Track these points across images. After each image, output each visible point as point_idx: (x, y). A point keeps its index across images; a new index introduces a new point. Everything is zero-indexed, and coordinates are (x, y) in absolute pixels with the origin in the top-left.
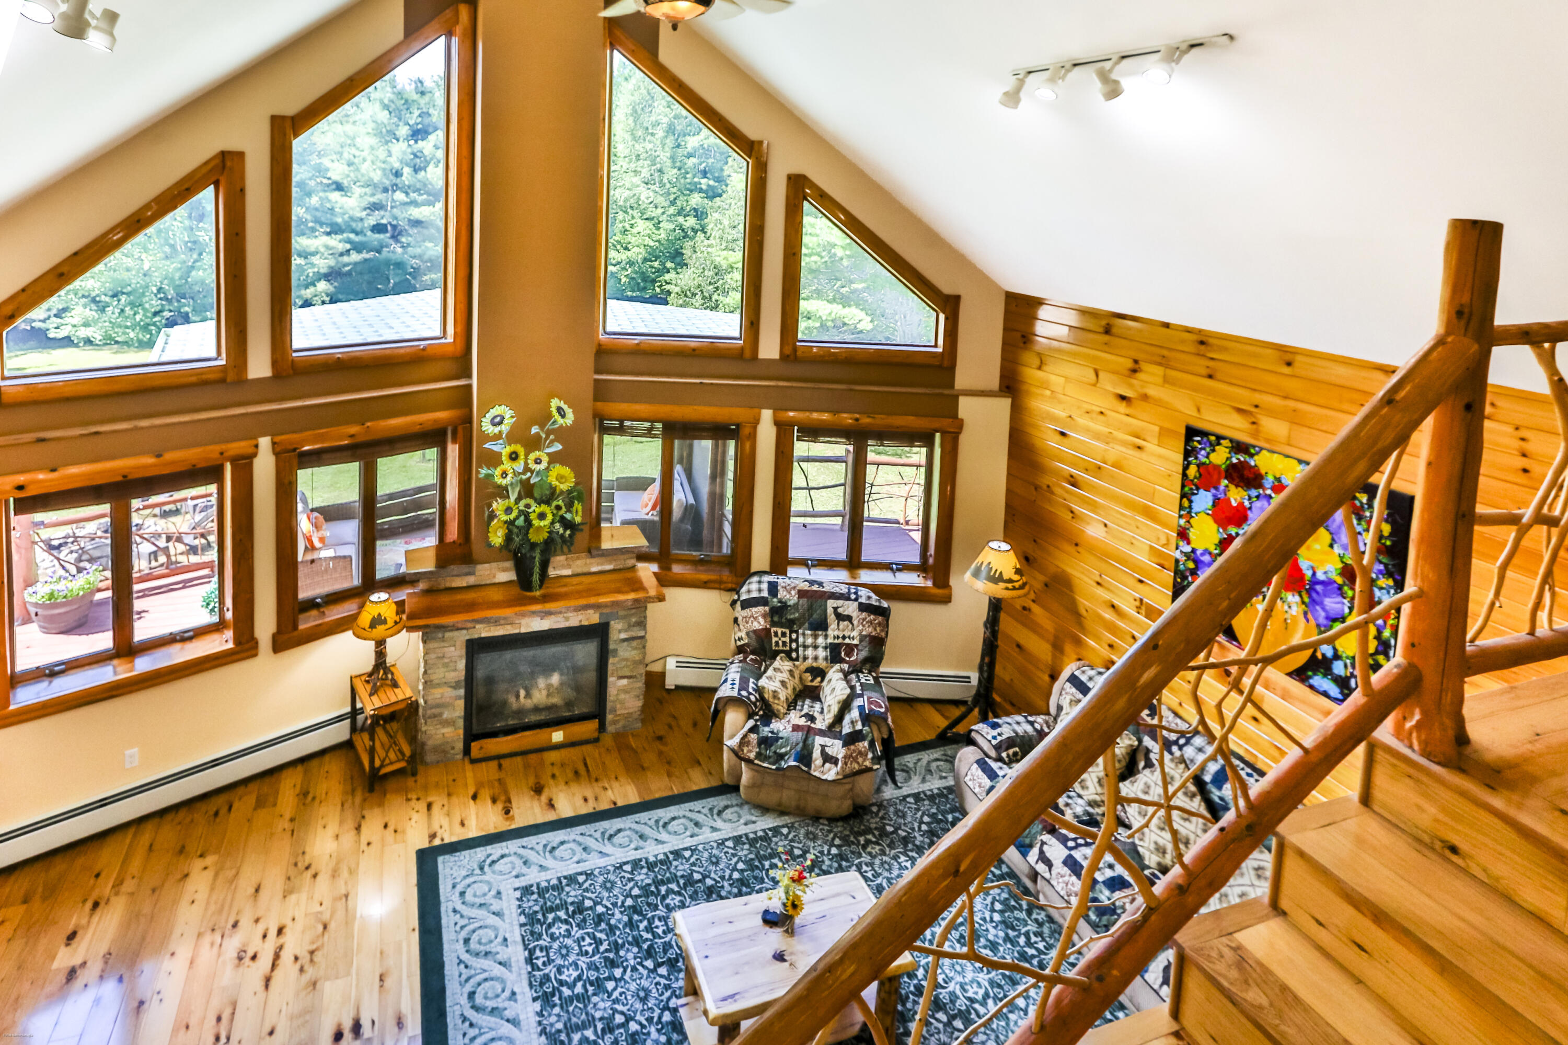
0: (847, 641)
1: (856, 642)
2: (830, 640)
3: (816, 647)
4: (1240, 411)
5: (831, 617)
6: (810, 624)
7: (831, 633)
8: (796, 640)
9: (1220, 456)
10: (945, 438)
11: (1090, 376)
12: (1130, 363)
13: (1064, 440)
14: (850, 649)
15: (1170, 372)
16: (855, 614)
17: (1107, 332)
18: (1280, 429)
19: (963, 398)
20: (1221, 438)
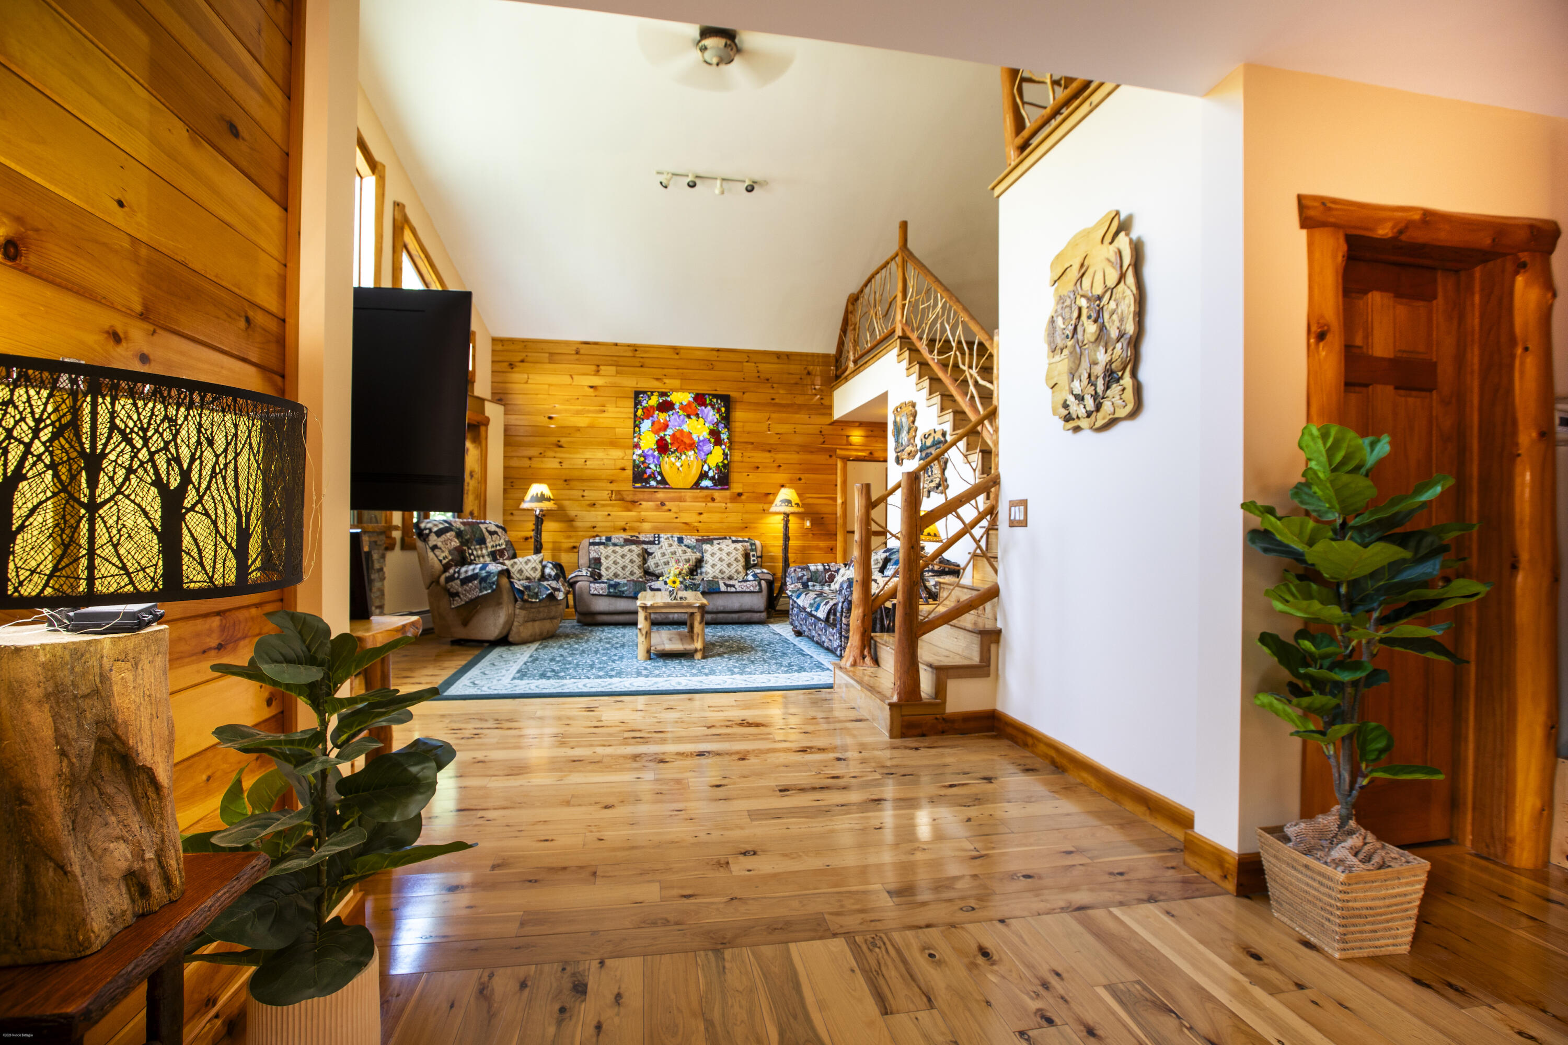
0: (498, 548)
1: (504, 546)
2: (489, 550)
3: (483, 556)
4: (657, 379)
5: (487, 534)
6: (477, 541)
7: (489, 545)
8: (473, 554)
9: (654, 401)
10: (483, 429)
11: (567, 380)
12: (594, 368)
13: (552, 421)
14: (501, 553)
15: (619, 368)
16: (497, 530)
17: (577, 353)
18: (676, 383)
19: (487, 403)
20: (652, 393)
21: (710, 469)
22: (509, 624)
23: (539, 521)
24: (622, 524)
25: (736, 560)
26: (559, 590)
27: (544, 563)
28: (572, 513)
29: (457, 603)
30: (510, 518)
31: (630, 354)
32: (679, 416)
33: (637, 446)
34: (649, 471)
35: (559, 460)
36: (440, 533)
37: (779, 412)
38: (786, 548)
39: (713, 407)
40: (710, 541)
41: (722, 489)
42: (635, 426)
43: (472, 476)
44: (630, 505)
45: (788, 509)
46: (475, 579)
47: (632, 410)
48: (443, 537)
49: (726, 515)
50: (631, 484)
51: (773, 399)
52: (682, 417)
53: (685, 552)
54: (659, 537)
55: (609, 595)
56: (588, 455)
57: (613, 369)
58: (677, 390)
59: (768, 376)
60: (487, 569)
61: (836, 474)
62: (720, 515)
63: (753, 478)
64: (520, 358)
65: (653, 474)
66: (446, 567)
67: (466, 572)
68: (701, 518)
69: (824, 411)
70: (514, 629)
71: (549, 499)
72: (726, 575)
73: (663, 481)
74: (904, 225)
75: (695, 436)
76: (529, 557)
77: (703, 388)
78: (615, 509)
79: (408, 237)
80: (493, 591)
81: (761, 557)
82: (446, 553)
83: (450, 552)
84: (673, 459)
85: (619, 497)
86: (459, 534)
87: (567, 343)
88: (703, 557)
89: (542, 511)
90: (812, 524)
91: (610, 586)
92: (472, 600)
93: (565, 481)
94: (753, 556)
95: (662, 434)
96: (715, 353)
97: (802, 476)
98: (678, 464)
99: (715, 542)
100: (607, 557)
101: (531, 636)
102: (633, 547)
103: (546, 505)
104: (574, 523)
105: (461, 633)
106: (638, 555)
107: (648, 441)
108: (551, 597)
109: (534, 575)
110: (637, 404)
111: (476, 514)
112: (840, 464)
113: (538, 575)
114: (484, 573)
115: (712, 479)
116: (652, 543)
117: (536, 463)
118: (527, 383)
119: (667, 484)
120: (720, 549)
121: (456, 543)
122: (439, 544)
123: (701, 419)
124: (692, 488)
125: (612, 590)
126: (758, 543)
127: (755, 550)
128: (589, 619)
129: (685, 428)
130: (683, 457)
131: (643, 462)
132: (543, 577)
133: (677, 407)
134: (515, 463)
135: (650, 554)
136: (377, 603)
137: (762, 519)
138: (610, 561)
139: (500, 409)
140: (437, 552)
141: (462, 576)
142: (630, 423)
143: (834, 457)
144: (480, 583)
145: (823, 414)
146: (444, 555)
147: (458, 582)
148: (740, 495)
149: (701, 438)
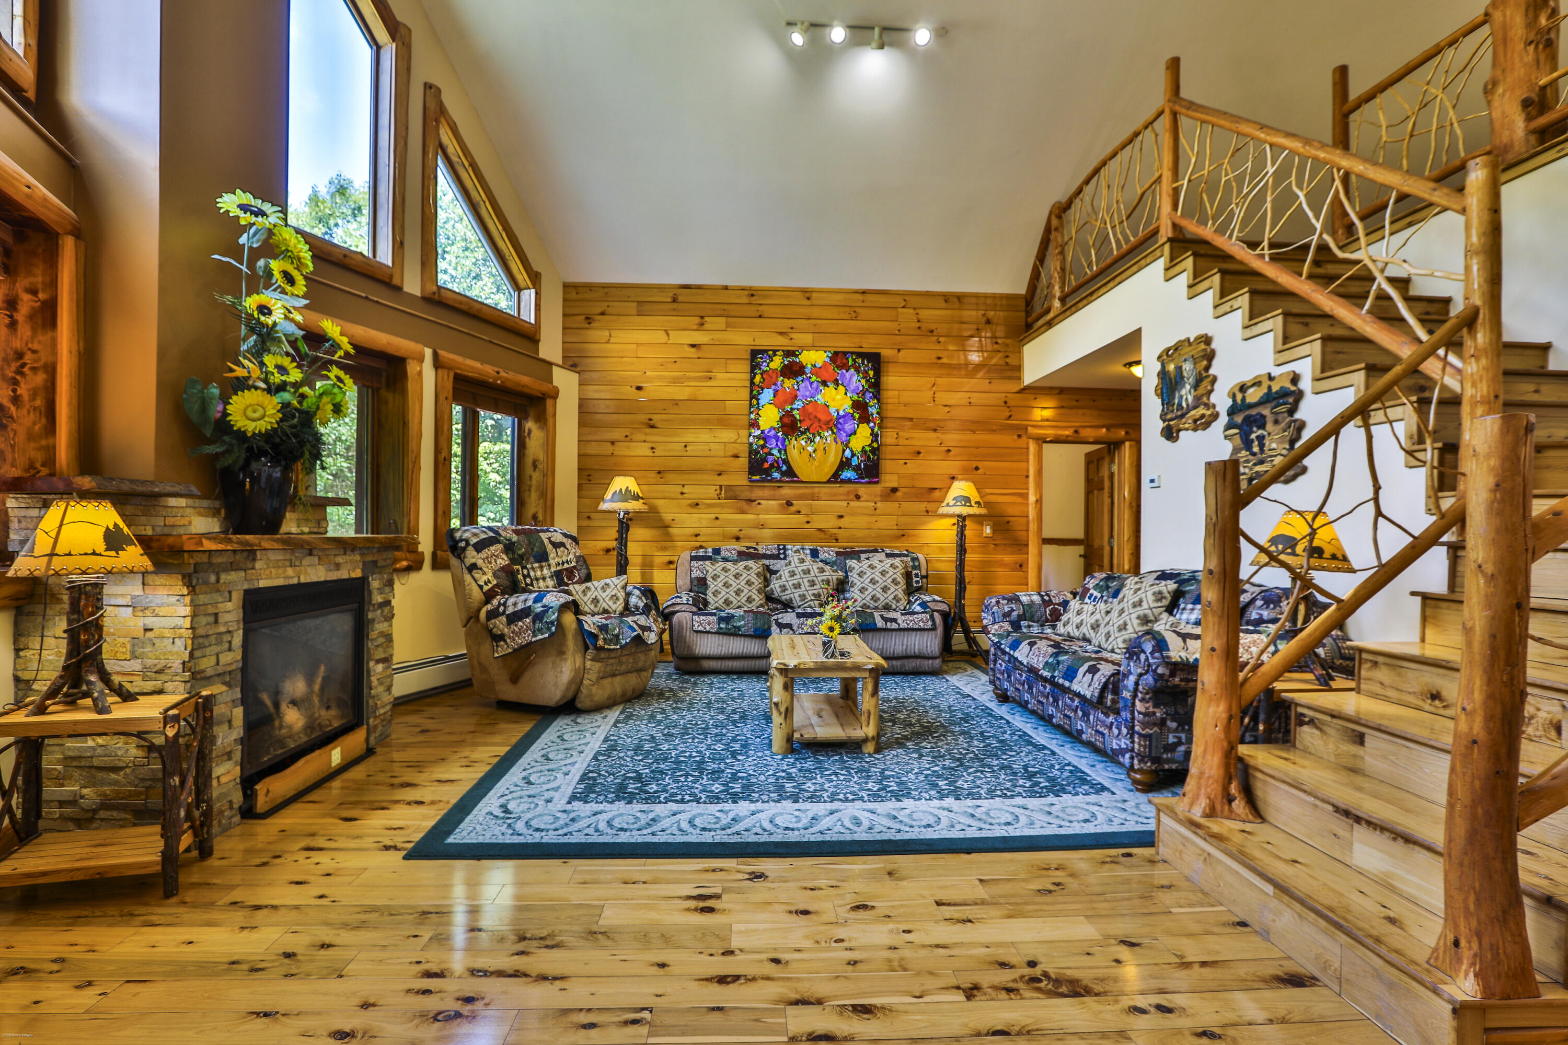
0: (566, 566)
1: (573, 564)
2: (553, 569)
3: (544, 579)
4: (781, 333)
5: (549, 547)
6: (535, 557)
7: (553, 562)
8: (529, 576)
9: (776, 363)
10: (549, 402)
11: (661, 337)
12: (697, 320)
13: (641, 393)
14: (570, 572)
15: (730, 319)
16: (565, 540)
17: (675, 300)
18: (807, 339)
19: (554, 368)
20: (775, 352)
21: (853, 455)
22: (577, 683)
23: (624, 526)
24: (735, 531)
25: (894, 581)
26: (649, 629)
27: (629, 588)
28: (667, 517)
29: (503, 650)
30: (586, 523)
31: (745, 300)
32: (811, 383)
33: (754, 424)
34: (770, 458)
35: (651, 445)
36: (480, 546)
37: (949, 375)
38: (961, 566)
39: (857, 370)
40: (855, 555)
41: (869, 483)
42: (752, 397)
43: (535, 466)
44: (743, 504)
45: (964, 511)
46: (527, 617)
47: (748, 376)
48: (485, 553)
49: (874, 518)
50: (746, 476)
51: (939, 358)
52: (815, 385)
53: (822, 571)
54: (785, 549)
55: (719, 633)
56: (689, 437)
57: (722, 320)
58: (808, 348)
59: (933, 327)
60: (544, 601)
61: (1028, 461)
62: (865, 518)
63: (913, 467)
64: (599, 310)
65: (777, 462)
66: (489, 596)
67: (515, 604)
68: (841, 523)
69: (1009, 374)
70: (584, 690)
71: (637, 498)
72: (880, 604)
73: (790, 473)
74: (1174, 65)
75: (832, 410)
76: (608, 581)
77: (845, 344)
78: (725, 510)
79: (446, 136)
80: (552, 635)
81: (926, 577)
82: (489, 576)
83: (495, 575)
84: (803, 442)
85: (730, 494)
86: (509, 548)
87: (661, 288)
88: (847, 577)
89: (627, 513)
90: (994, 531)
91: (721, 619)
92: (522, 647)
93: (659, 472)
94: (917, 575)
95: (788, 408)
96: (860, 297)
97: (980, 465)
98: (810, 449)
99: (863, 556)
100: (715, 578)
101: (609, 698)
102: (751, 563)
103: (633, 506)
104: (671, 530)
105: (510, 693)
106: (758, 575)
107: (769, 417)
108: (638, 640)
109: (614, 607)
110: (754, 367)
111: (540, 517)
112: (1032, 447)
113: (619, 606)
114: (538, 608)
115: (857, 468)
116: (776, 557)
117: (621, 450)
118: (608, 342)
119: (796, 476)
120: (871, 567)
121: (503, 560)
122: (480, 563)
123: (841, 388)
124: (829, 482)
125: (723, 626)
126: (921, 557)
127: (918, 567)
128: (691, 666)
129: (820, 398)
130: (817, 439)
131: (763, 447)
132: (627, 610)
133: (807, 371)
134: (592, 449)
135: (774, 572)
136: (379, 654)
137: (924, 523)
138: (720, 583)
139: (573, 378)
140: (477, 575)
141: (510, 610)
142: (745, 393)
143: (1024, 438)
144: (534, 622)
145: (1009, 378)
146: (487, 577)
147: (504, 619)
148: (894, 490)
149: (841, 413)
